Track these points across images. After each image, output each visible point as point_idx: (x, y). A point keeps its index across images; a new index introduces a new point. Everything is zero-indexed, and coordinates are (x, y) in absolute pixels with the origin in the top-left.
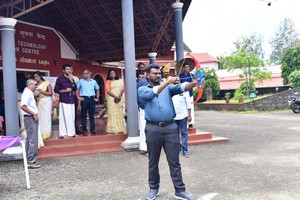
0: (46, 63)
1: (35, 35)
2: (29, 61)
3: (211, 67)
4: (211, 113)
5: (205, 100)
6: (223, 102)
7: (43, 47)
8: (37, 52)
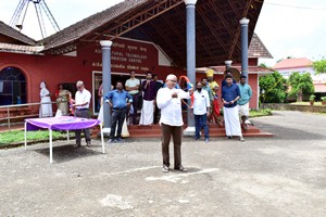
0: (146, 69)
1: (139, 48)
2: (134, 68)
3: (308, 70)
4: (297, 112)
5: (295, 101)
6: (308, 104)
7: (145, 57)
8: (140, 61)
